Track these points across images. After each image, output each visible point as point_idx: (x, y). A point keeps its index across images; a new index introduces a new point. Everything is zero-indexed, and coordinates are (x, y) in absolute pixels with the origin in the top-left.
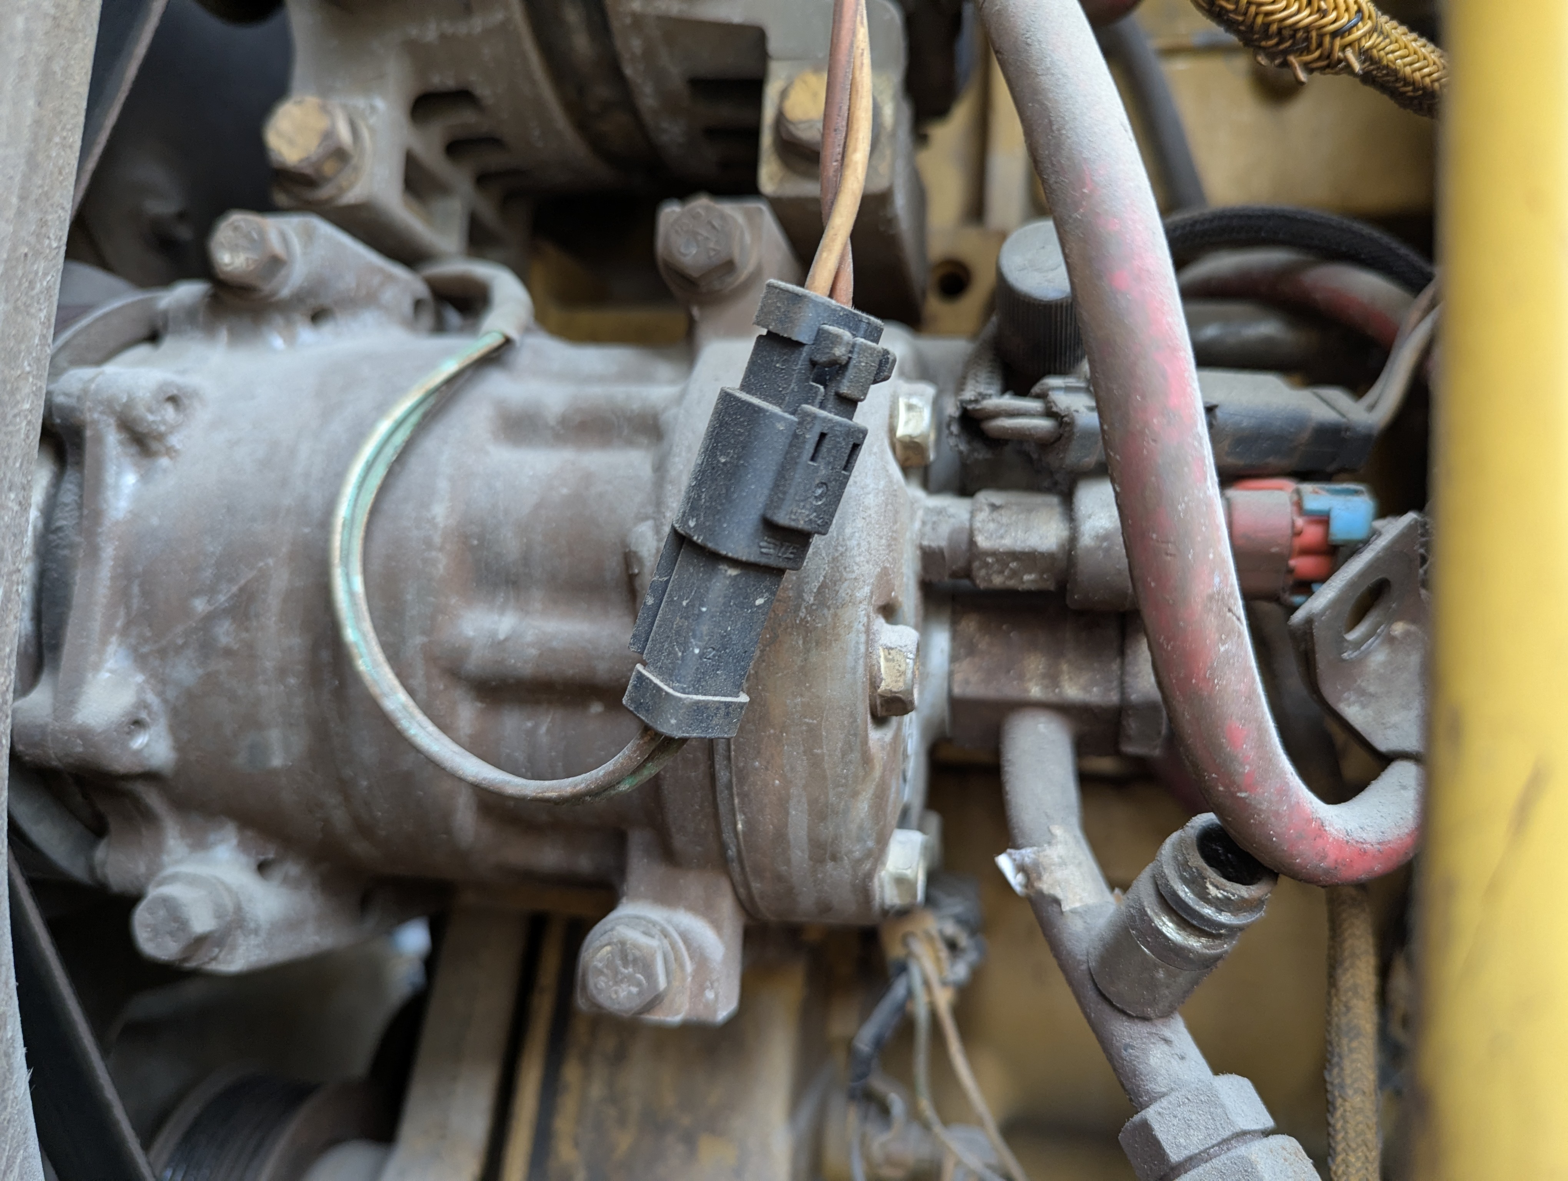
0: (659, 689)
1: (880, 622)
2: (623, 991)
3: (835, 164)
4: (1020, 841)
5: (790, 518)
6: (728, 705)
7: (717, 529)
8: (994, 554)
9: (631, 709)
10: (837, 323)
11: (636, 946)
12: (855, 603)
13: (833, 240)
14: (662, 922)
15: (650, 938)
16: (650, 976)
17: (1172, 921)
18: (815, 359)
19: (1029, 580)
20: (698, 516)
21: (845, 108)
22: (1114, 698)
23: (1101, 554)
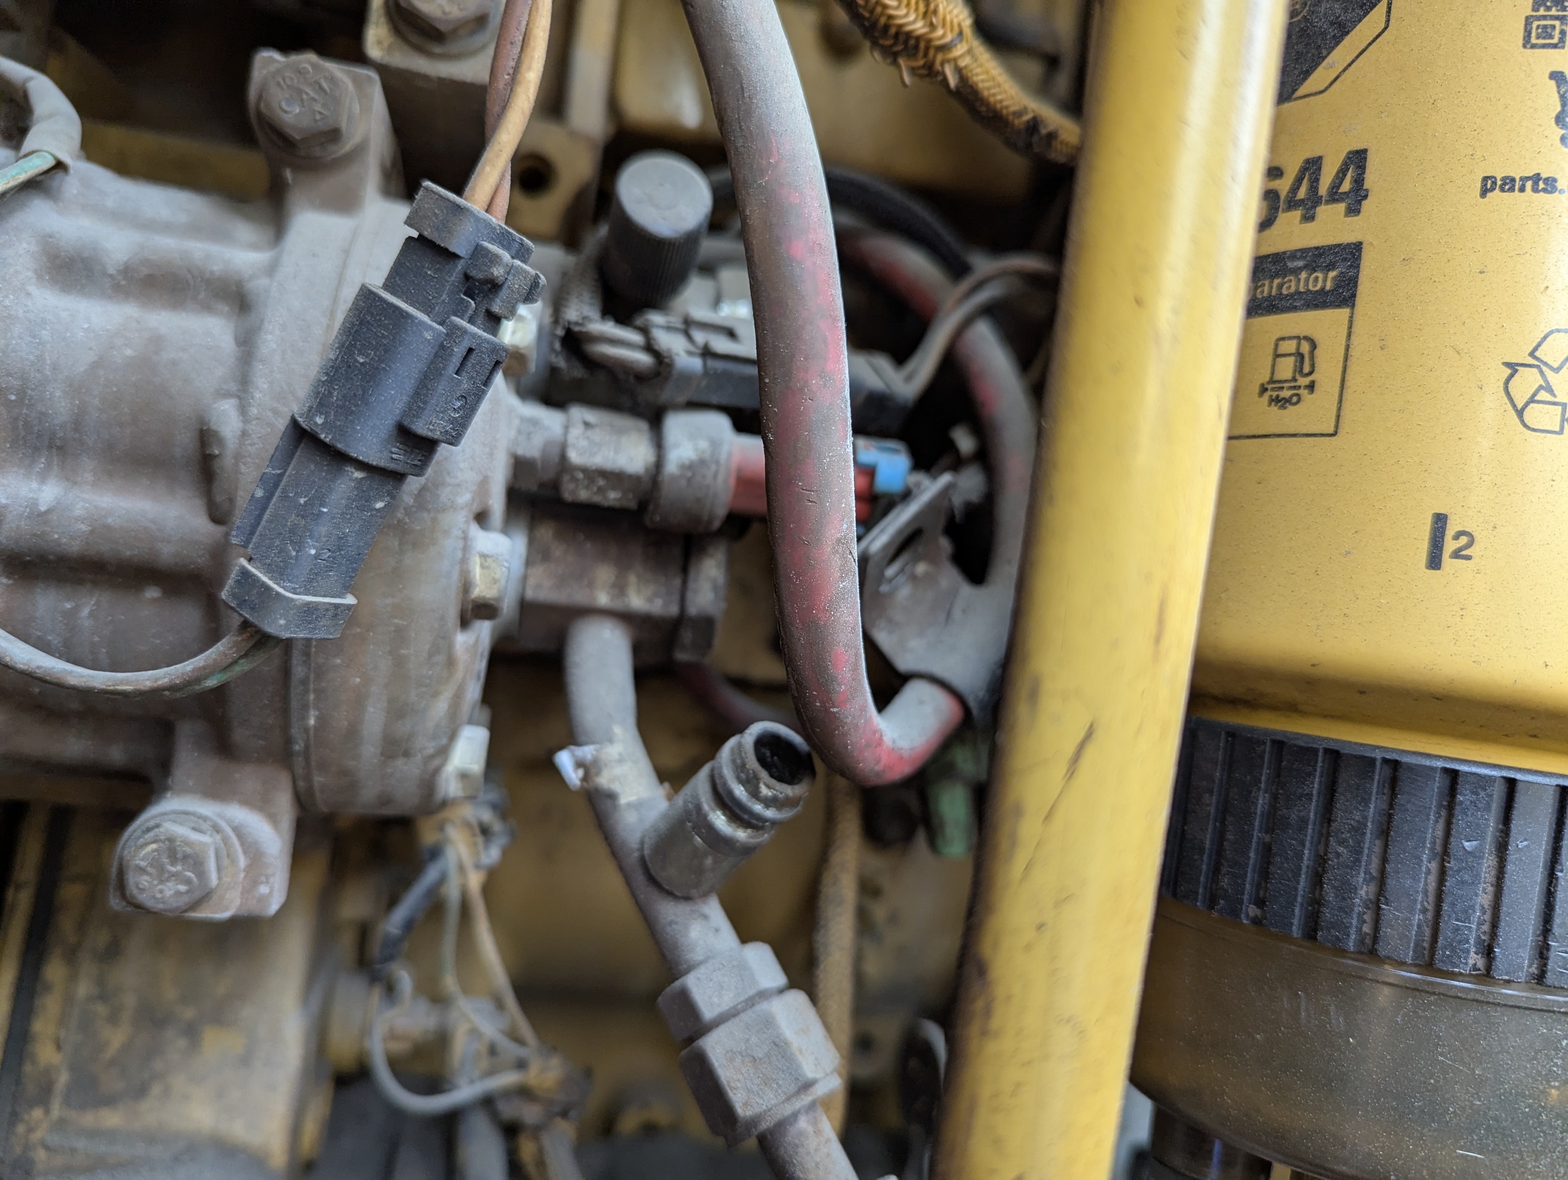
0: (268, 588)
1: (475, 530)
2: (170, 890)
3: (507, 77)
4: (583, 739)
5: (428, 428)
6: (337, 606)
7: (349, 430)
8: (585, 470)
9: (233, 605)
10: (492, 241)
11: (187, 843)
12: (453, 507)
13: (498, 156)
14: (214, 818)
15: (202, 835)
16: (201, 874)
17: (724, 815)
18: (471, 274)
19: (613, 497)
20: (327, 414)
21: (524, 23)
22: (674, 610)
23: (683, 483)
